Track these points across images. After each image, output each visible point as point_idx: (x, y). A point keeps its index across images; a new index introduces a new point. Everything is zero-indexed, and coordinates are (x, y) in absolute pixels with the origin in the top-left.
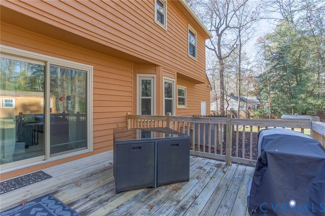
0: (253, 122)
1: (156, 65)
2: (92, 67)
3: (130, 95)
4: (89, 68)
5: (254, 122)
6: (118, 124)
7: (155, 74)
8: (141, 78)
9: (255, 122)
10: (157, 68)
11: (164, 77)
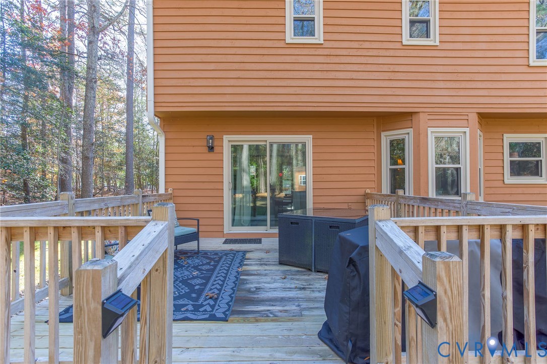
0: (499, 209)
1: (411, 114)
2: (311, 136)
3: (372, 164)
4: (308, 139)
5: (501, 209)
6: (350, 204)
7: (412, 128)
8: (388, 138)
9: (503, 209)
10: (414, 118)
11: (430, 130)
